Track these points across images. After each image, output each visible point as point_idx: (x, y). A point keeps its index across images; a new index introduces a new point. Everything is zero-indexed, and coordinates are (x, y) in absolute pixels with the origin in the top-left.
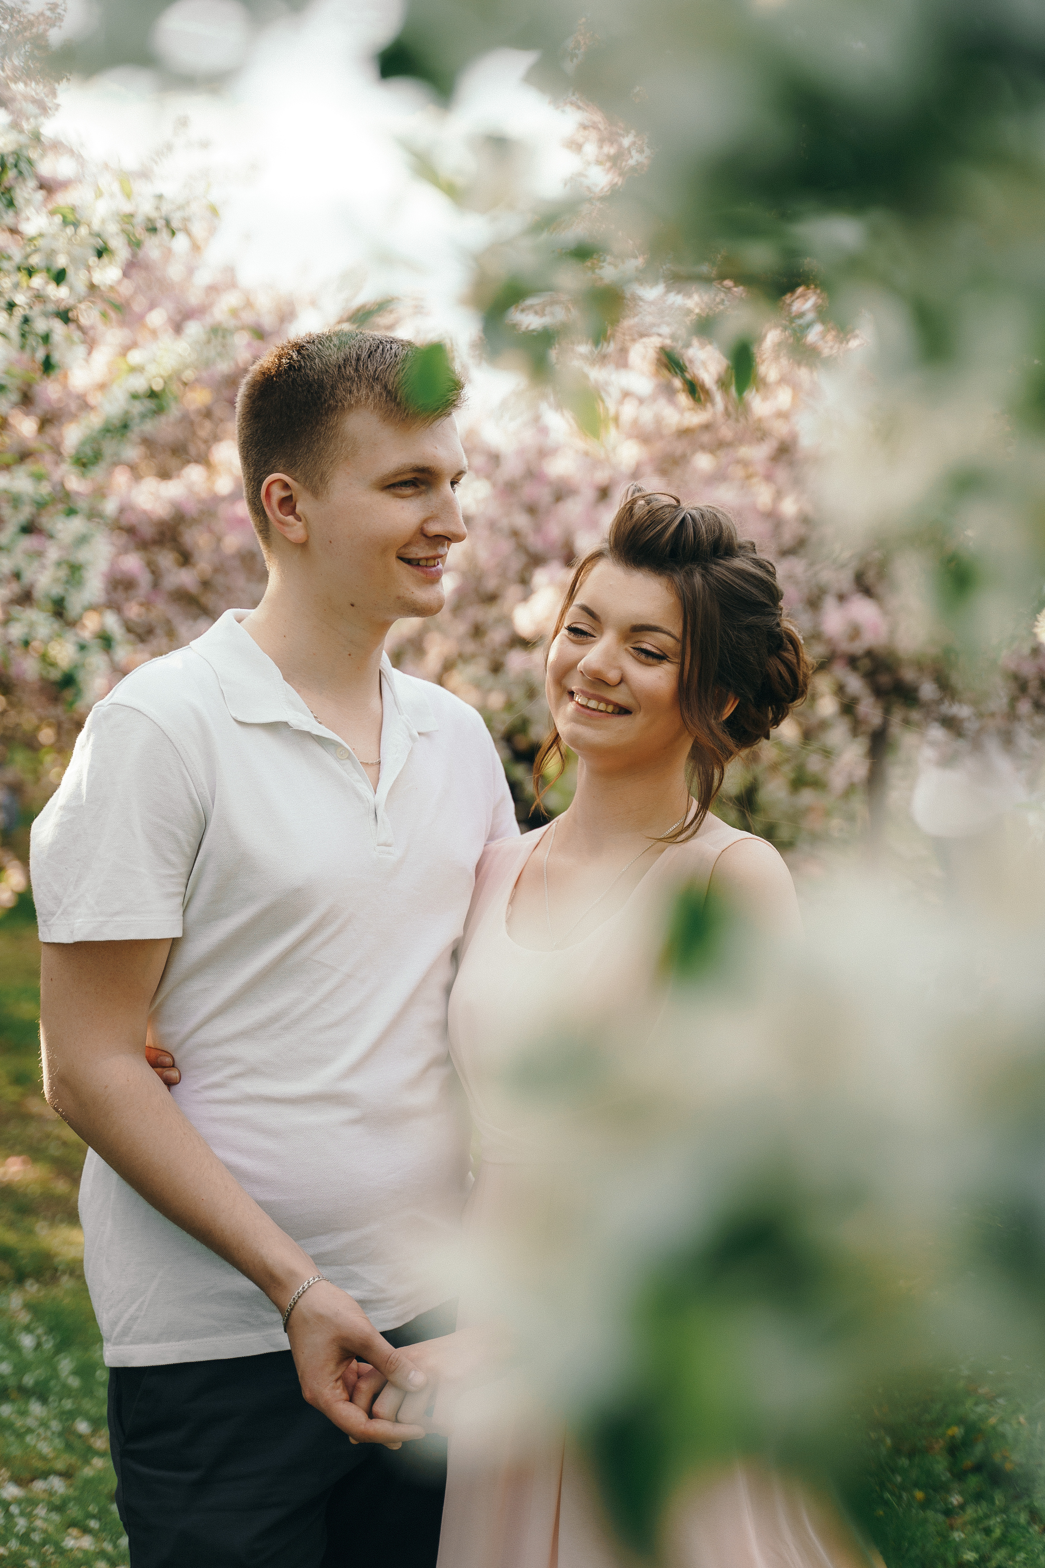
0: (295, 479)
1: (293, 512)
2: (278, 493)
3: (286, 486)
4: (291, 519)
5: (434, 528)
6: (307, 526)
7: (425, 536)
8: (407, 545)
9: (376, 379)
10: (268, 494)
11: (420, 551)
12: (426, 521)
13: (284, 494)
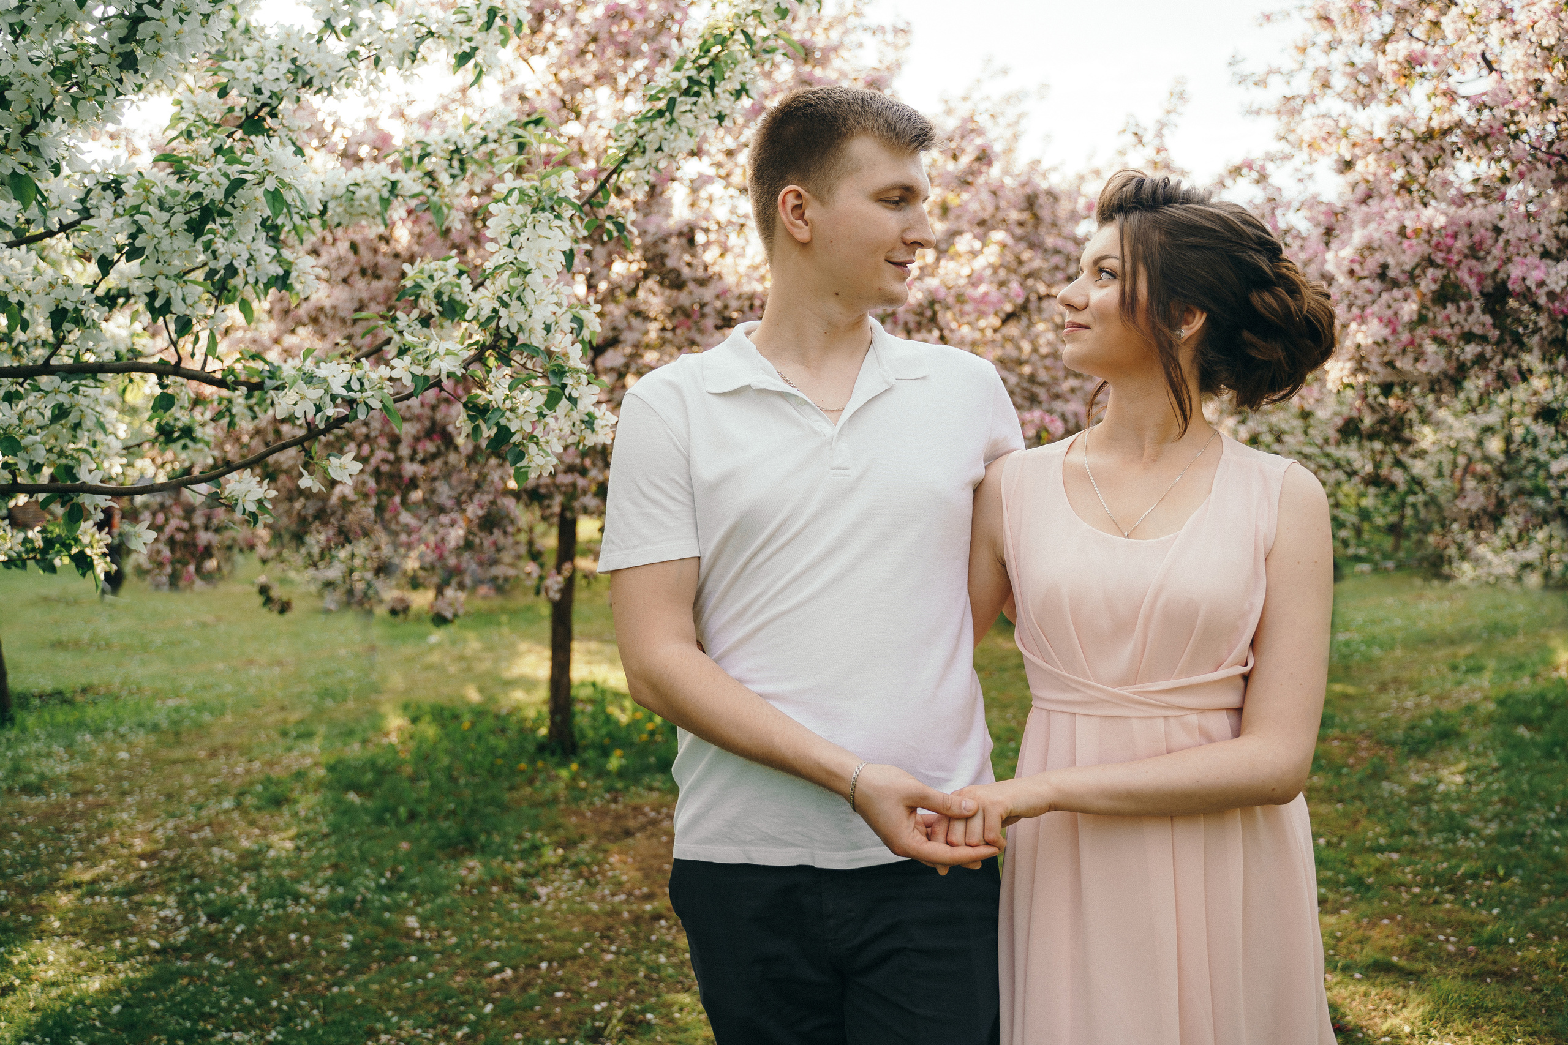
0: (808, 191)
1: (801, 217)
2: (791, 201)
3: (799, 196)
4: (800, 222)
5: (912, 236)
6: (811, 230)
7: (905, 243)
8: (892, 249)
9: (879, 114)
10: (784, 202)
11: (900, 256)
12: (904, 231)
13: (797, 202)
